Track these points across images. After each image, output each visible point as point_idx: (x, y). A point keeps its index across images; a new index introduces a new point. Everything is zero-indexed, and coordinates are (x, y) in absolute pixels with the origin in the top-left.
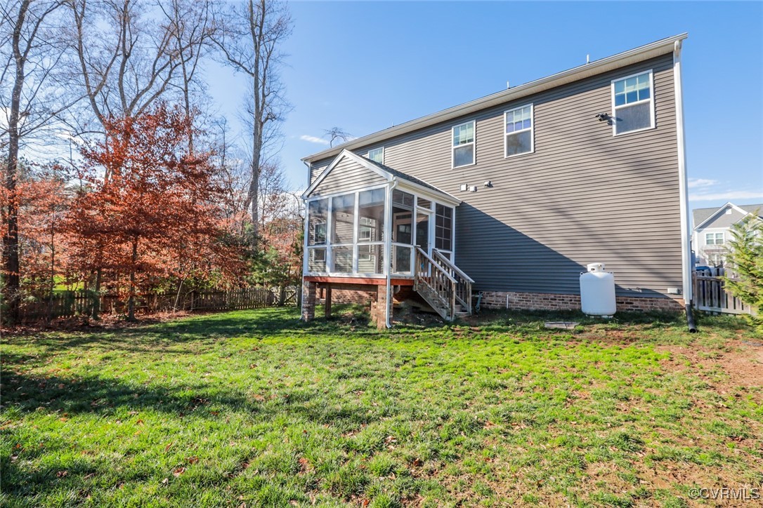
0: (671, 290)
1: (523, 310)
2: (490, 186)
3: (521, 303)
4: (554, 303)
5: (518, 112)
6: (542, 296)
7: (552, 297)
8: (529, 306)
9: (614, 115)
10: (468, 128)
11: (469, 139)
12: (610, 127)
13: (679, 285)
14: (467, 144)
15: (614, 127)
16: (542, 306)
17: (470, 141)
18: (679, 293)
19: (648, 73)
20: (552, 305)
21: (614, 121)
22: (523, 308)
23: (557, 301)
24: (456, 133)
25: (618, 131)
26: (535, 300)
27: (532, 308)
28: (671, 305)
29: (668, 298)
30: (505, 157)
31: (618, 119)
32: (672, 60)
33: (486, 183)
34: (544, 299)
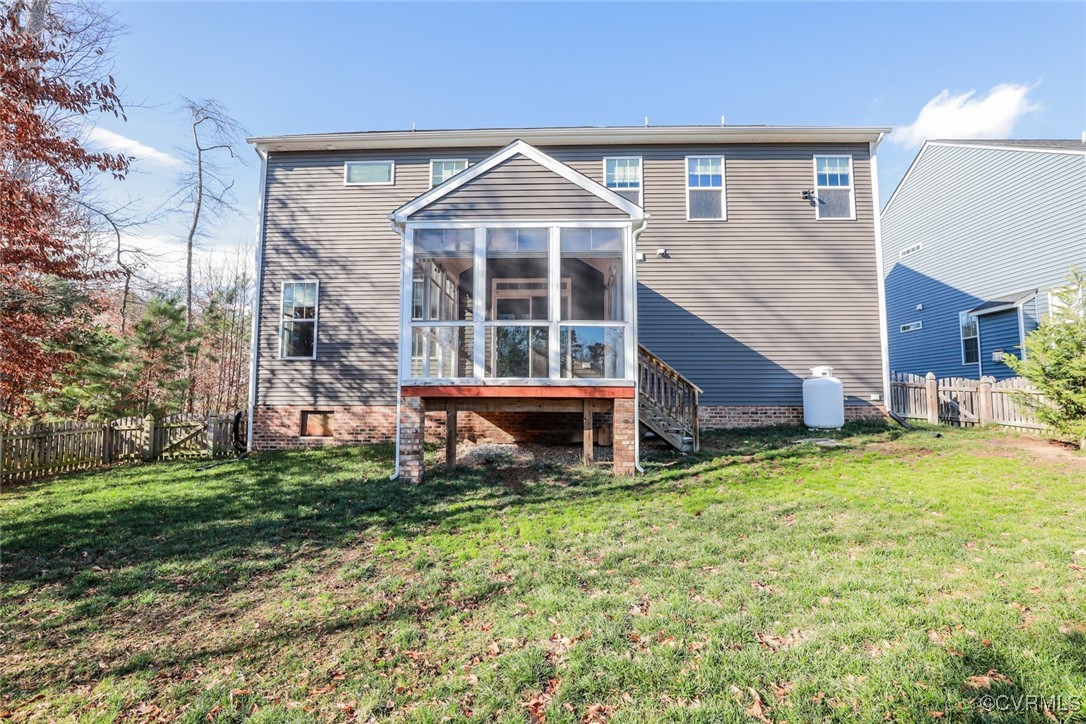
0: (875, 397)
1: (717, 429)
2: (665, 255)
3: (714, 421)
4: (755, 417)
5: (704, 163)
6: (740, 409)
7: (753, 410)
8: (724, 424)
9: (816, 195)
10: (631, 165)
11: (633, 181)
12: (812, 208)
13: (880, 391)
14: (629, 189)
15: (817, 208)
16: (741, 422)
17: (632, 185)
18: (881, 399)
19: (848, 158)
20: (753, 420)
21: (817, 202)
22: (716, 427)
23: (759, 415)
24: (610, 169)
25: (822, 214)
26: (732, 415)
27: (729, 426)
28: (874, 413)
29: (871, 405)
30: (688, 219)
31: (820, 201)
32: (869, 151)
33: (662, 251)
34: (743, 413)
